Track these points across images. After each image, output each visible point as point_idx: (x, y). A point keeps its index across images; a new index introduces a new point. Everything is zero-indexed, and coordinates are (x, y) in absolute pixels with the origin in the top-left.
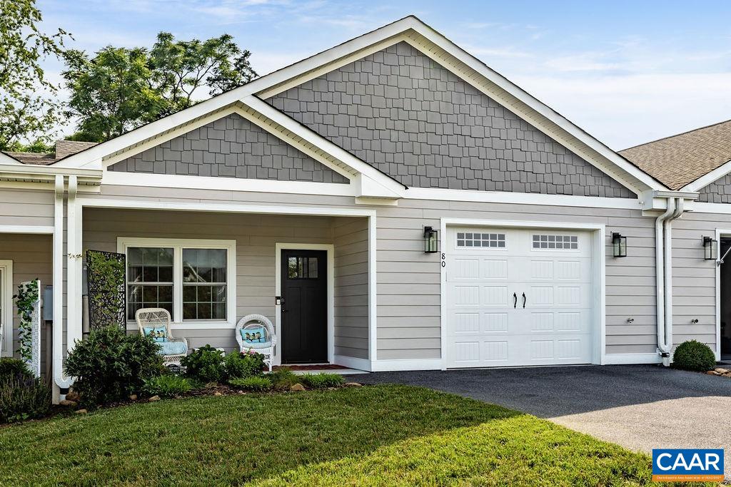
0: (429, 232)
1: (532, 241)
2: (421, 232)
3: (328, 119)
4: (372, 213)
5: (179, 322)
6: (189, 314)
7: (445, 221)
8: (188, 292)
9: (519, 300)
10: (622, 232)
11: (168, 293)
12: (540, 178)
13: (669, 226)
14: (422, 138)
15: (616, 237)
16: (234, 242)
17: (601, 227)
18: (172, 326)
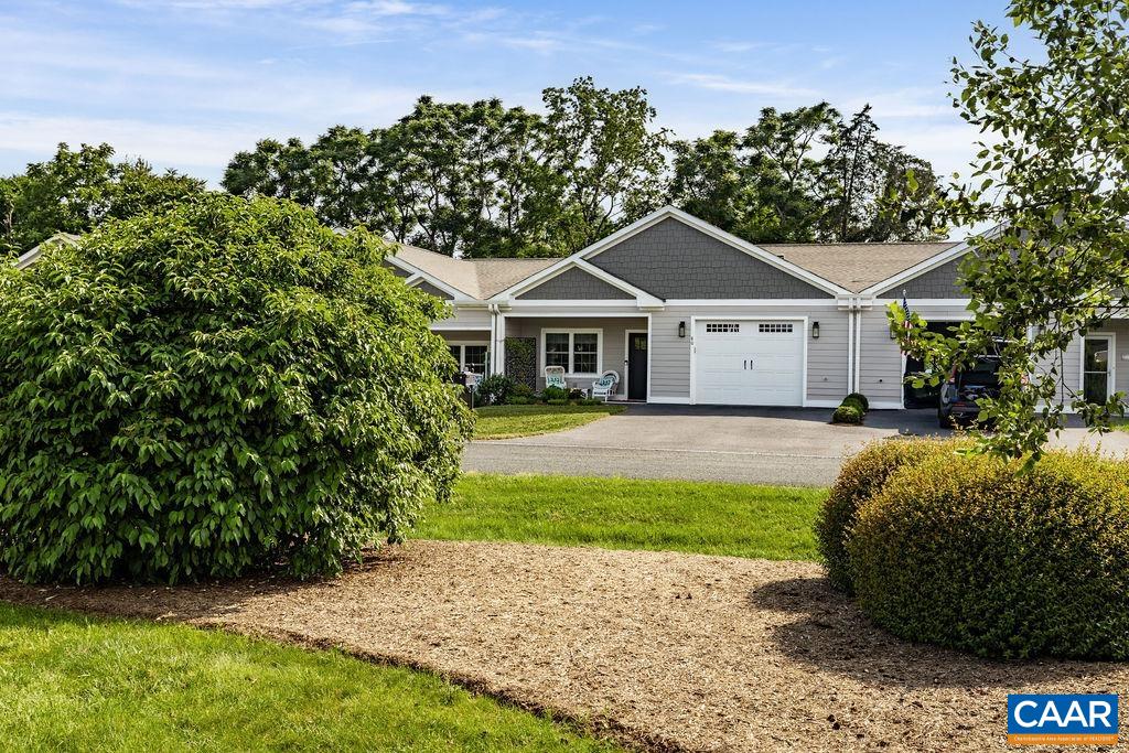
0: (682, 325)
1: (758, 328)
2: (677, 326)
3: (625, 265)
4: (649, 315)
5: (571, 374)
6: (577, 369)
7: (693, 318)
8: (577, 358)
9: (748, 365)
10: (820, 321)
11: (566, 358)
12: (759, 289)
13: (859, 316)
14: (680, 271)
15: (816, 325)
16: (601, 330)
17: (806, 318)
18: (567, 376)
